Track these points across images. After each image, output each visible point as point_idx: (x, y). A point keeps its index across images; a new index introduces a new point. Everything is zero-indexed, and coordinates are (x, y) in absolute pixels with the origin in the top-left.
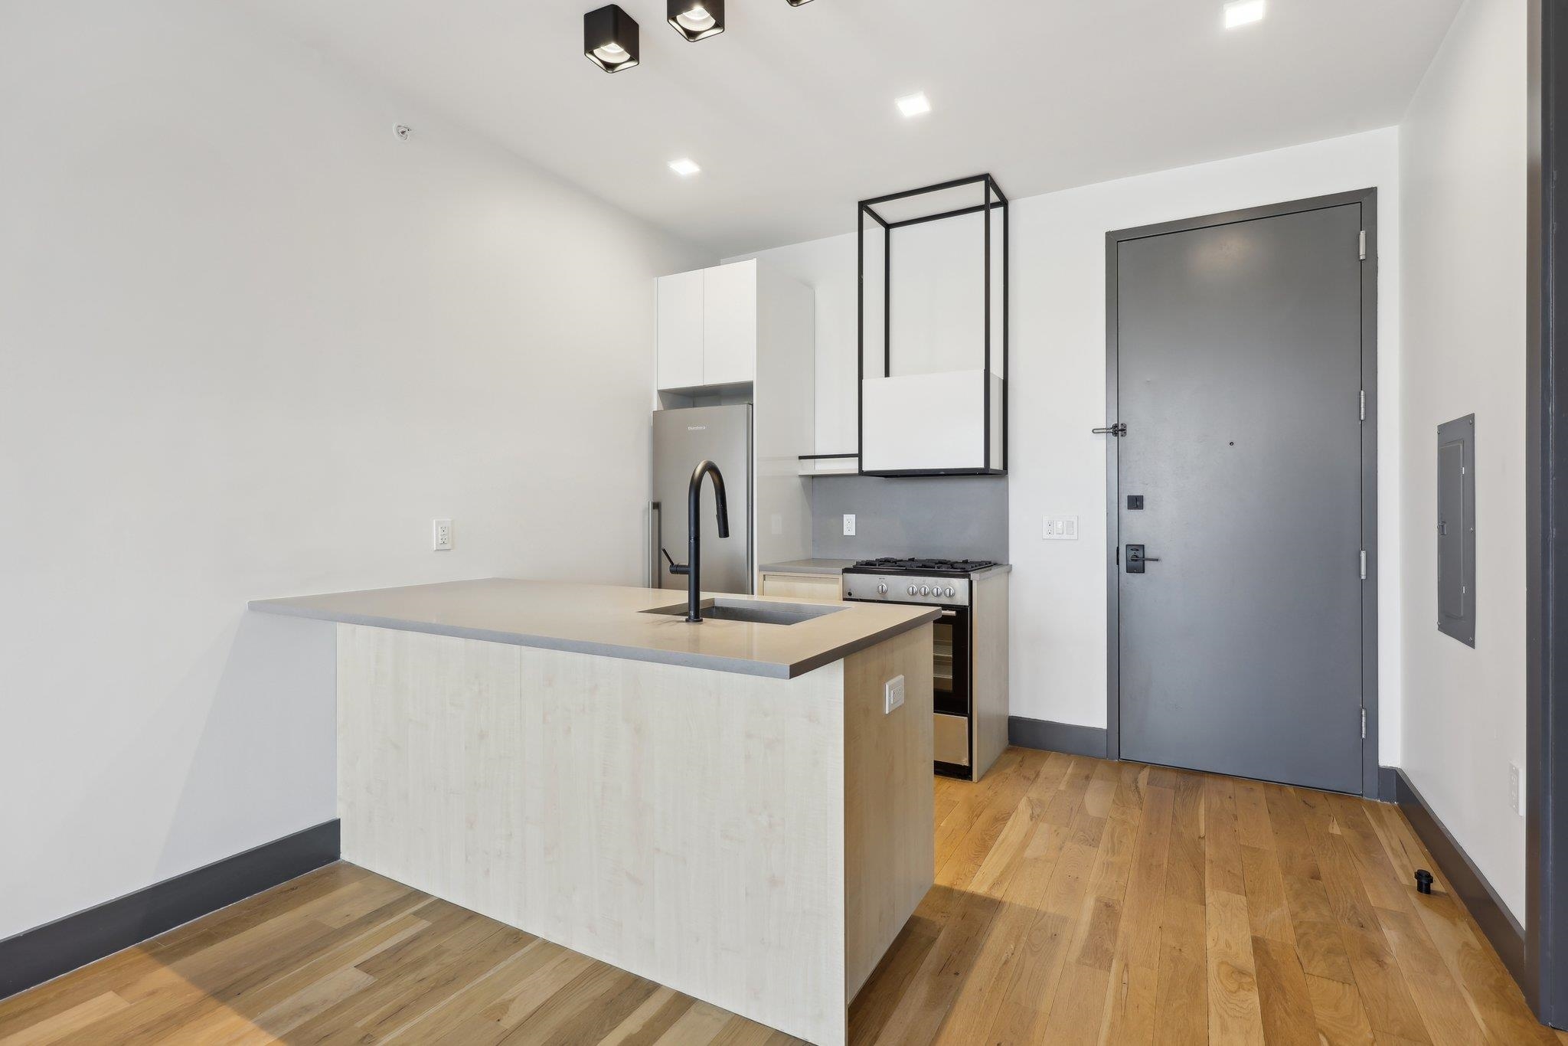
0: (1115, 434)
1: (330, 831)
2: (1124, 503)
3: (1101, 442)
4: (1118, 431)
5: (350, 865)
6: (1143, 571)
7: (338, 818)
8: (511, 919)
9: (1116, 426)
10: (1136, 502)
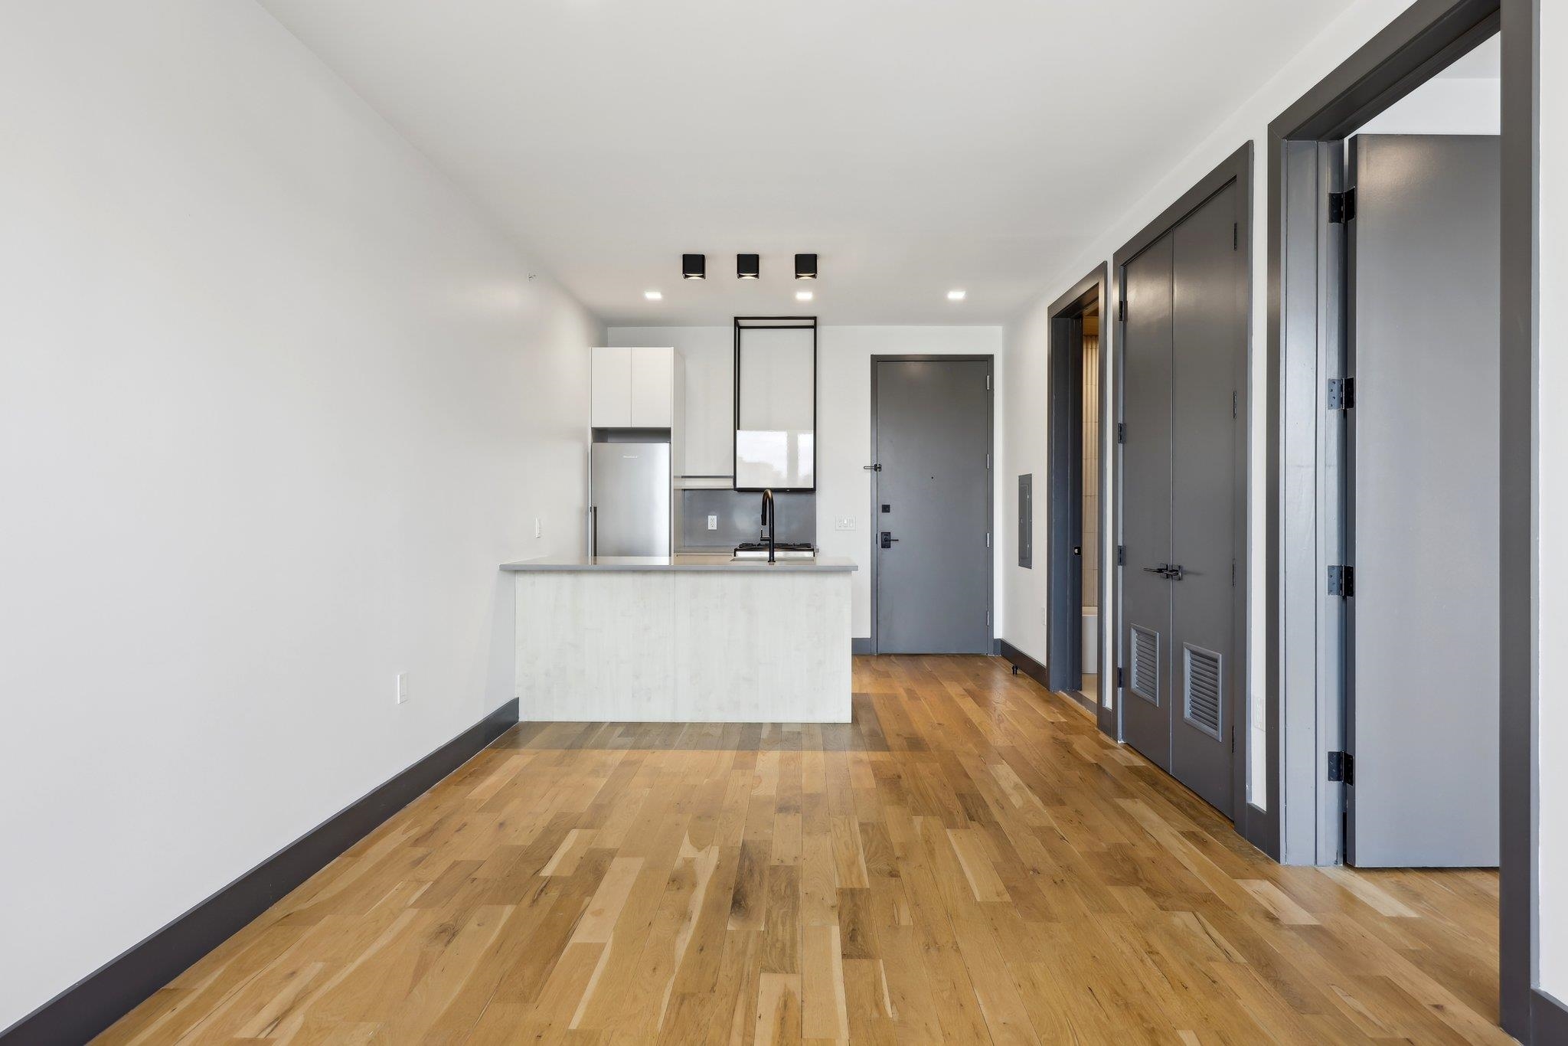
0: (876, 470)
1: (513, 706)
2: (880, 509)
3: (868, 474)
4: (877, 468)
5: (529, 723)
6: (890, 547)
7: (516, 697)
8: (668, 718)
9: (876, 465)
10: (886, 509)
